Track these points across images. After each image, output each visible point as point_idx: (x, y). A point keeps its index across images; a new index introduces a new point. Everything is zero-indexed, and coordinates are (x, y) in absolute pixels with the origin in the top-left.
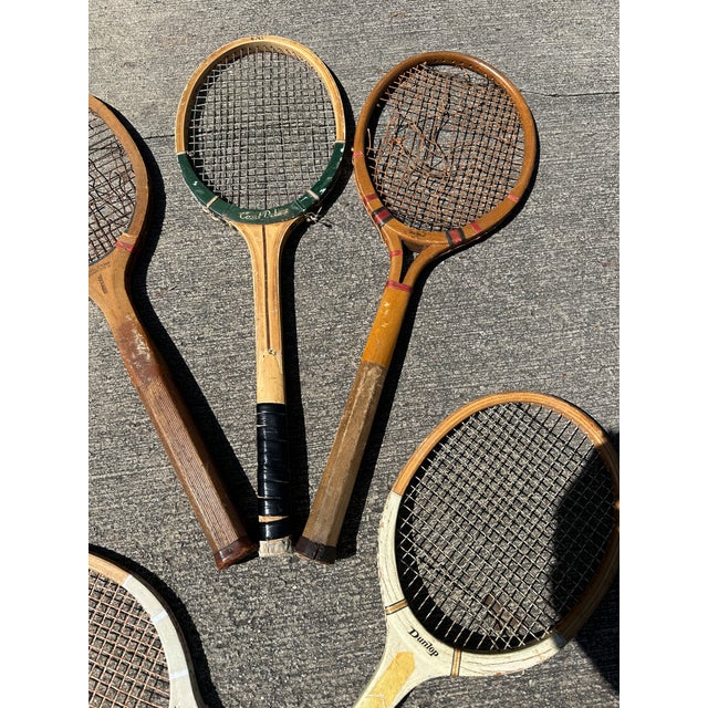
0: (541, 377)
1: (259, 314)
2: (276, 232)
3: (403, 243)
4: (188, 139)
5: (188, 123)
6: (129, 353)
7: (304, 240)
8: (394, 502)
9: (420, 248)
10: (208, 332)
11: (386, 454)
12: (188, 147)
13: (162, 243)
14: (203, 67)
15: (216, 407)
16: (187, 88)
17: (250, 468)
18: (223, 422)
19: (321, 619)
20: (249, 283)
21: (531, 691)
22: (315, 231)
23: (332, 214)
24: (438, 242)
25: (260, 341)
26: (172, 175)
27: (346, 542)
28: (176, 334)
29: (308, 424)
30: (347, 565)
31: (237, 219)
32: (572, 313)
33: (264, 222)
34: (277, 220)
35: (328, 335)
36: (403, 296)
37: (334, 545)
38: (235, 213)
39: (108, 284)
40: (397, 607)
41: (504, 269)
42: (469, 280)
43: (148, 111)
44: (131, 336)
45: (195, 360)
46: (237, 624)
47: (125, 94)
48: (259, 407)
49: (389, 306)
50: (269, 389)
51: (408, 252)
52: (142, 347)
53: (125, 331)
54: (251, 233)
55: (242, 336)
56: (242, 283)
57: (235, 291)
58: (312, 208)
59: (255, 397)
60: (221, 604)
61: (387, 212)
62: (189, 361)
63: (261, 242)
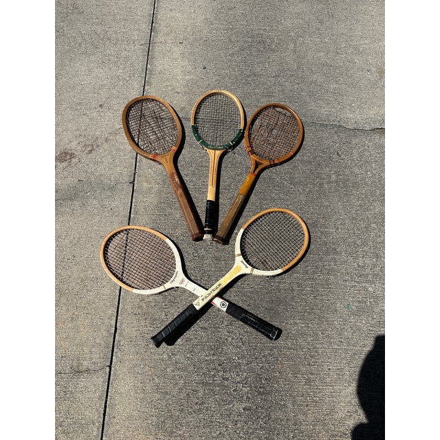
0: (290, 207)
1: (210, 175)
2: (218, 153)
3: (256, 161)
4: (195, 121)
5: (195, 115)
6: (173, 181)
7: (226, 156)
8: (242, 231)
9: (261, 164)
10: (194, 179)
11: (241, 221)
12: (195, 123)
13: (183, 151)
14: (202, 97)
15: (194, 200)
16: (196, 104)
17: (203, 219)
18: (196, 205)
19: (218, 259)
20: (208, 167)
21: (272, 286)
22: (229, 154)
23: (235, 150)
24: (266, 163)
25: (210, 183)
26: (189, 131)
27: (227, 240)
28: (185, 178)
29: (220, 209)
30: (227, 246)
31: (208, 148)
32: (303, 190)
33: (215, 149)
34: (219, 149)
35: (229, 185)
36: (253, 177)
37: (224, 238)
38: (207, 146)
39: (168, 161)
40: (239, 255)
41: (286, 174)
42: (274, 176)
43: (183, 109)
44: (174, 176)
45: (190, 186)
46: (195, 257)
47: (175, 102)
48: (208, 201)
49: (248, 179)
50: (211, 196)
51: (257, 164)
52: (177, 180)
53: (172, 175)
54: (211, 152)
55: (204, 182)
56: (205, 166)
57: (203, 169)
58: (230, 147)
59: (206, 197)
60: (191, 251)
61: (252, 152)
62: (188, 186)
63: (214, 155)
